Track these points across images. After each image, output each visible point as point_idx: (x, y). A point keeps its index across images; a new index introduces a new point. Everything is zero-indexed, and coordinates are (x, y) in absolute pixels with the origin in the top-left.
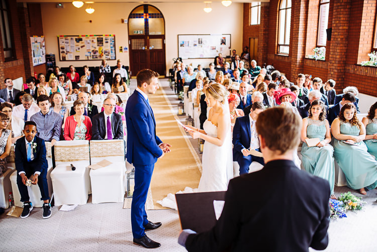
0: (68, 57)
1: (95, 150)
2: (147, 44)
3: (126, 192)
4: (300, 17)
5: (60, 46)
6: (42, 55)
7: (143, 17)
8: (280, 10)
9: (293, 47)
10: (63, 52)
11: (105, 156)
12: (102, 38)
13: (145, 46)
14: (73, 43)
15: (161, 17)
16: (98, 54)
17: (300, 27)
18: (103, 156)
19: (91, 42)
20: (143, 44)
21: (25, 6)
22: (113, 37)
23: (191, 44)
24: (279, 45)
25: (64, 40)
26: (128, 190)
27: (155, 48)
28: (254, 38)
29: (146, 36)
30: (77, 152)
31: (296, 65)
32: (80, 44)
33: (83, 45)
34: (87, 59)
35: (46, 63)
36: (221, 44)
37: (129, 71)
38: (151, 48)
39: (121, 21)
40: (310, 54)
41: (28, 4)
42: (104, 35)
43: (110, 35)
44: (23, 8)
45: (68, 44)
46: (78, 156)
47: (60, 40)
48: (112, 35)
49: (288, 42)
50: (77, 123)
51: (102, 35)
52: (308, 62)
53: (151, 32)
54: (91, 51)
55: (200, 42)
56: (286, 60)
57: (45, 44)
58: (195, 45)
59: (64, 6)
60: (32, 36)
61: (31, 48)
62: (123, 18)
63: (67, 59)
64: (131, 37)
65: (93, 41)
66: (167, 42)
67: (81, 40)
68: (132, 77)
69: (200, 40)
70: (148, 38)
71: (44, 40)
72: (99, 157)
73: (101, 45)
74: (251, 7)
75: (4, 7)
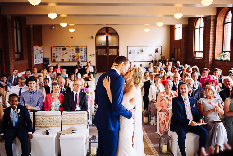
0: (57, 60)
1: (65, 119)
2: (107, 52)
3: (87, 153)
4: (211, 32)
5: (53, 53)
6: (40, 57)
7: (105, 35)
8: (195, 29)
9: (206, 53)
10: (54, 57)
11: (72, 124)
12: (79, 48)
13: (106, 53)
14: (61, 51)
15: (117, 35)
16: (76, 58)
17: (210, 39)
18: (71, 124)
19: (72, 51)
20: (105, 52)
21: (32, 27)
22: (86, 48)
23: (136, 52)
24: (195, 52)
25: (55, 49)
26: (89, 151)
27: (113, 55)
28: (177, 49)
29: (107, 47)
30: (52, 120)
31: (208, 65)
32: (65, 52)
33: (66, 52)
34: (68, 61)
35: (43, 64)
36: (156, 52)
37: (95, 69)
38: (110, 54)
39: (91, 37)
40: (218, 57)
41: (34, 26)
42: (80, 46)
43: (84, 46)
44: (30, 28)
45: (57, 52)
46: (52, 124)
47: (52, 49)
48: (85, 46)
49: (201, 50)
50: (53, 99)
52: (217, 62)
53: (110, 44)
54: (71, 56)
55: (142, 51)
56: (201, 62)
57: (43, 51)
58: (138, 53)
59: (56, 28)
60: (35, 46)
61: (33, 53)
62: (92, 35)
63: (56, 61)
64: (97, 48)
65: (73, 50)
66: (120, 50)
67: (65, 49)
68: (97, 73)
70: (108, 48)
71: (43, 49)
72: (68, 124)
73: (78, 52)
74: (175, 29)
75: (18, 27)
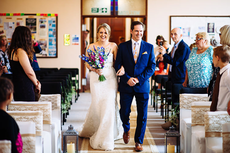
12: (35, 19)
22: (54, 18)
42: (38, 14)
43: (50, 15)
48: (53, 14)
51: (35, 15)
65: (18, 24)
69: (211, 26)
73: (32, 31)
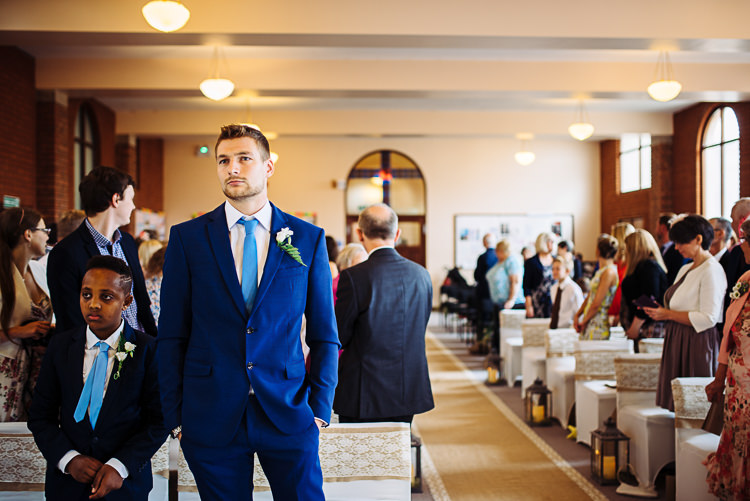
7: (378, 176)
8: (702, 148)
15: (418, 178)
21: (132, 142)
22: (312, 219)
39: (329, 185)
41: (139, 140)
43: (306, 214)
44: (126, 146)
48: (310, 214)
55: (506, 231)
57: (166, 229)
60: (140, 210)
62: (335, 178)
64: (351, 219)
69: (504, 228)
71: (165, 222)
74: (620, 154)
75: (88, 138)
